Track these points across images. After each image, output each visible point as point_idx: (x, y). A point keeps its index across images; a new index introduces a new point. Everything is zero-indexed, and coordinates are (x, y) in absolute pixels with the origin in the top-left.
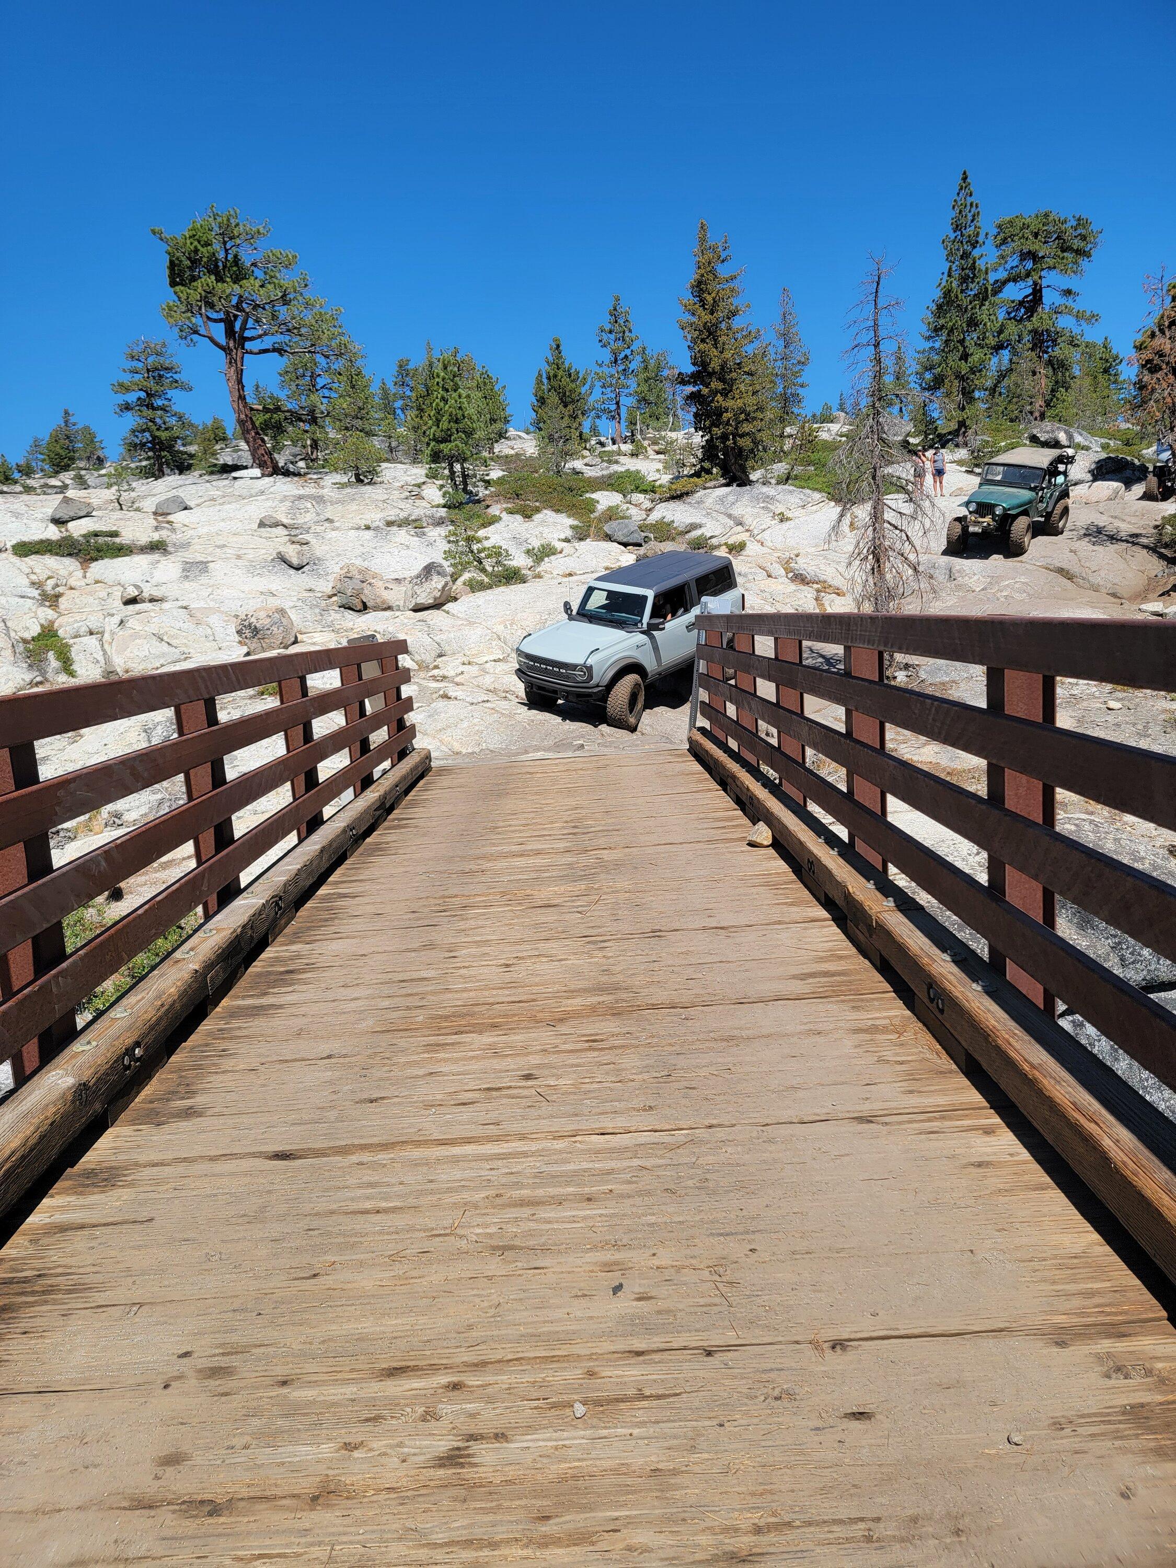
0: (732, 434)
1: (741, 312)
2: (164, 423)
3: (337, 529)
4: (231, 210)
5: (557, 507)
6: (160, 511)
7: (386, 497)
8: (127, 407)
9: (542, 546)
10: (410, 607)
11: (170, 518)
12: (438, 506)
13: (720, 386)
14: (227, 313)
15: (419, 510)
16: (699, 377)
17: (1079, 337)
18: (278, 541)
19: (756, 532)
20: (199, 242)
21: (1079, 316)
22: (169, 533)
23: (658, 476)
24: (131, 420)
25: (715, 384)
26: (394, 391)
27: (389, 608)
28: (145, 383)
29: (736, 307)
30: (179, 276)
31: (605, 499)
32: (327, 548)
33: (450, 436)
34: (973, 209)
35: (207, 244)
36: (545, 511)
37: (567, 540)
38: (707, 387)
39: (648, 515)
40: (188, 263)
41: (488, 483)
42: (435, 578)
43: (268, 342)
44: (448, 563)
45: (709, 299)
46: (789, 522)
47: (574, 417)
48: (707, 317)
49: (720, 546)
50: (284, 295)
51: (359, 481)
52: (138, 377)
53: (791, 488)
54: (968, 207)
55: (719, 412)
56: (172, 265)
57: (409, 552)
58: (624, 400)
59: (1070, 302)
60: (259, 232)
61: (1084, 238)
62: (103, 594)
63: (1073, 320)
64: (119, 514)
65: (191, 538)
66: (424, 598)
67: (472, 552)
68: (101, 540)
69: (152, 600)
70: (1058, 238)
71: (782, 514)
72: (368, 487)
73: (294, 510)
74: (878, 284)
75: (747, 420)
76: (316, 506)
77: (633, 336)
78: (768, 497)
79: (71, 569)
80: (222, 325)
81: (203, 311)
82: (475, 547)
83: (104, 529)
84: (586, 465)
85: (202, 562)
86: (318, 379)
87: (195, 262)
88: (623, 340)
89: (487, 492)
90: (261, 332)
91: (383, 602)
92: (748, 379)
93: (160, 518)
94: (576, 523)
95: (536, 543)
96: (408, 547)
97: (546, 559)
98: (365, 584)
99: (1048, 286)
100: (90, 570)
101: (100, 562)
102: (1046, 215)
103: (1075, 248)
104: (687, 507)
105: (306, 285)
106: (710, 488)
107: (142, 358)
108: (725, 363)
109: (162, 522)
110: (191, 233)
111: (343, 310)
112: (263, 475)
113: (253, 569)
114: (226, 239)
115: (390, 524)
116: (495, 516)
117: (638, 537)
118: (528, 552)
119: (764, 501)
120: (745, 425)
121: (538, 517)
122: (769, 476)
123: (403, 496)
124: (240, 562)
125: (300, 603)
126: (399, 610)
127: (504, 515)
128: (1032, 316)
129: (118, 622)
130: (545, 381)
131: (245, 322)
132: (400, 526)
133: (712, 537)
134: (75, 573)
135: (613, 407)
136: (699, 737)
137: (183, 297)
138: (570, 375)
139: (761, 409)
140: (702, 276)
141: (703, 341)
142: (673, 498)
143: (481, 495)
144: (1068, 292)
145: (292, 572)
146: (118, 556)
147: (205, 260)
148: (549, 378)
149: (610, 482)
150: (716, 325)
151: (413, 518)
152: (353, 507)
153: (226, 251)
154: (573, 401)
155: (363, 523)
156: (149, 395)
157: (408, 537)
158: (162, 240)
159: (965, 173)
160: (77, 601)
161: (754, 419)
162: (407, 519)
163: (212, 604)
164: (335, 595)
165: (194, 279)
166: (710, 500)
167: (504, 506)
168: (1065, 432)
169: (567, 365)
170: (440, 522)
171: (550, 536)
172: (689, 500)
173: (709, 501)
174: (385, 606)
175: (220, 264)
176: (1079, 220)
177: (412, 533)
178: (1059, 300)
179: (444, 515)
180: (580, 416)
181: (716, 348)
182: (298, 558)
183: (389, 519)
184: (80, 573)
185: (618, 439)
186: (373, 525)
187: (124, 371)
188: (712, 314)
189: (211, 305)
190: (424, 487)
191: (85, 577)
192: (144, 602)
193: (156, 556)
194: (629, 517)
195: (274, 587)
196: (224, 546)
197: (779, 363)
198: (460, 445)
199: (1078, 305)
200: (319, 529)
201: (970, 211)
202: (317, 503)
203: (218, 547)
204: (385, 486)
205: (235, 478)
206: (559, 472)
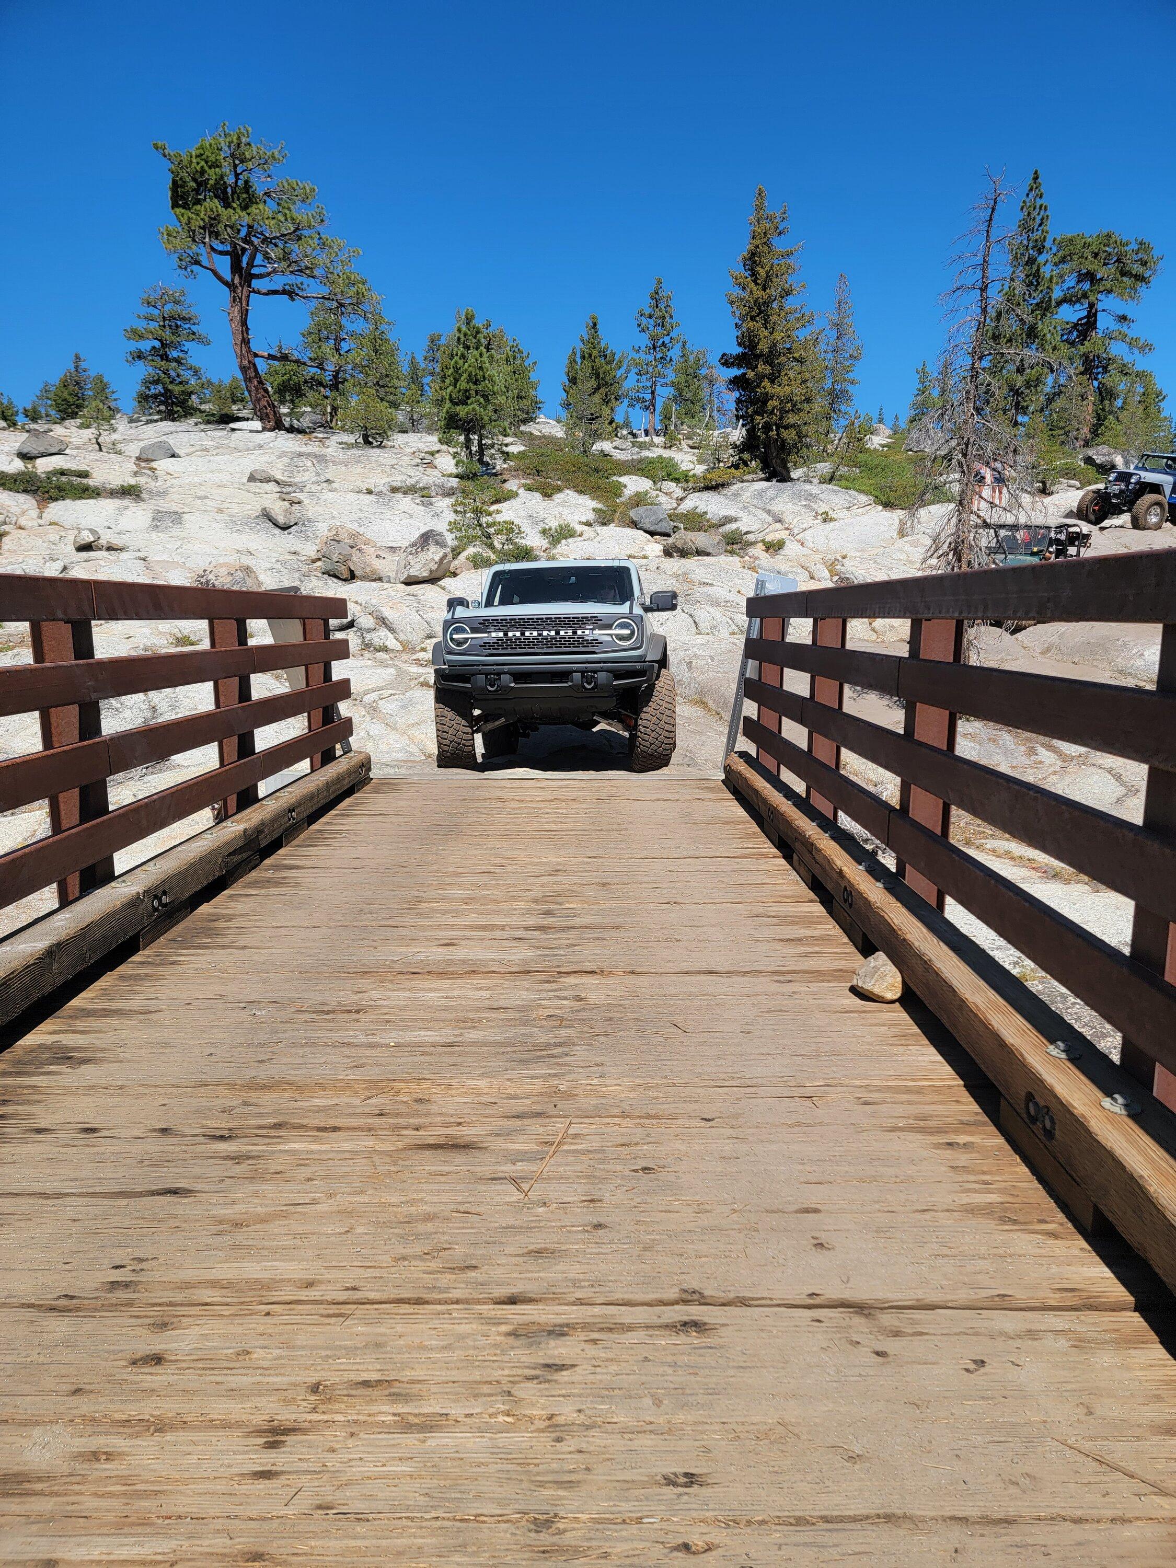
0: (776, 424)
1: (795, 292)
2: (178, 376)
3: (336, 490)
4: (241, 127)
5: (580, 488)
6: (144, 456)
7: (395, 462)
8: (140, 356)
9: (560, 526)
10: (402, 579)
11: (154, 464)
12: (450, 476)
13: (768, 370)
14: (234, 245)
15: (430, 478)
16: (745, 359)
17: (1130, 365)
18: (269, 498)
19: (796, 531)
20: (206, 162)
21: (1133, 344)
22: (149, 480)
23: (692, 466)
24: (143, 370)
25: (762, 368)
26: (423, 366)
27: (380, 579)
28: (160, 332)
29: (791, 286)
30: (182, 198)
31: (634, 484)
32: (320, 509)
33: (468, 398)
34: (1042, 213)
35: (216, 165)
36: (567, 491)
37: (588, 524)
38: (753, 371)
39: (679, 505)
40: (193, 184)
41: (507, 456)
42: (433, 548)
43: (278, 282)
44: (453, 536)
45: (762, 273)
46: (833, 523)
47: (606, 402)
48: (758, 293)
49: (756, 542)
50: (297, 229)
51: (367, 442)
52: (153, 325)
53: (836, 488)
54: (1038, 210)
55: (766, 398)
56: (176, 185)
57: (412, 521)
58: (659, 390)
59: (1124, 329)
60: (273, 157)
61: (1144, 263)
62: (54, 537)
63: (1125, 347)
64: (97, 455)
65: (172, 486)
66: (418, 570)
67: (480, 525)
68: (64, 479)
69: (109, 549)
70: (1118, 261)
71: (826, 513)
72: (376, 450)
73: (291, 468)
74: (993, 209)
75: (792, 410)
76: (317, 465)
77: (674, 322)
78: (811, 495)
79: (25, 507)
80: (228, 258)
81: (207, 240)
82: (484, 520)
83: (74, 468)
84: (615, 448)
85: (176, 512)
86: (343, 343)
87: (201, 185)
88: (663, 326)
89: (505, 466)
90: (270, 269)
91: (374, 572)
92: (797, 367)
93: (143, 464)
94: (599, 506)
95: (553, 524)
96: (411, 516)
97: (563, 541)
98: (354, 550)
99: (1104, 310)
100: (46, 510)
101: (61, 503)
102: (1109, 236)
103: (1134, 272)
104: (722, 498)
105: (322, 221)
106: (748, 481)
107: (159, 305)
108: (775, 345)
109: (144, 468)
110: (198, 152)
111: (361, 253)
112: (264, 429)
113: (233, 524)
114: (237, 162)
115: (394, 490)
116: (512, 491)
117: (666, 526)
118: (544, 532)
119: (806, 499)
120: (790, 416)
121: (558, 497)
122: (811, 474)
123: (413, 463)
124: (219, 517)
125: (278, 566)
126: (389, 581)
127: (522, 492)
128: (1085, 339)
129: (61, 569)
130: (579, 360)
131: (253, 258)
132: (405, 493)
133: (747, 533)
134: (29, 512)
135: (648, 397)
136: (741, 766)
137: (184, 220)
138: (605, 356)
139: (808, 400)
140: (757, 247)
141: (753, 318)
142: (707, 488)
143: (498, 468)
144: (1123, 318)
145: (277, 531)
146: (81, 498)
147: (212, 182)
148: (583, 358)
149: (640, 466)
150: (767, 304)
151: (421, 485)
152: (358, 469)
153: (237, 175)
154: (606, 384)
155: (364, 487)
156: (164, 345)
157: (413, 505)
158: (165, 156)
159: (1036, 173)
160: (23, 542)
161: (801, 410)
162: (414, 486)
163: (177, 558)
164: (319, 560)
165: (198, 202)
166: (748, 494)
167: (523, 481)
168: (1123, 457)
169: (603, 345)
170: (449, 493)
171: (569, 518)
172: (725, 492)
173: (746, 495)
174: (375, 577)
175: (229, 190)
176: (1141, 244)
177: (418, 501)
178: (1114, 326)
179: (455, 485)
180: (613, 401)
181: (766, 328)
182: (285, 516)
183: (394, 484)
184: (34, 513)
185: (651, 431)
186: (376, 490)
187: (139, 316)
188: (764, 290)
189: (216, 235)
190: (437, 455)
191: (41, 518)
192: (100, 549)
193: (126, 502)
194: (660, 504)
195: (253, 547)
196: (206, 497)
197: (830, 356)
198: (477, 408)
199: (1133, 331)
200: (315, 488)
201: (1039, 214)
202: (318, 462)
203: (199, 498)
204: (395, 451)
205: (233, 430)
206: (585, 451)
